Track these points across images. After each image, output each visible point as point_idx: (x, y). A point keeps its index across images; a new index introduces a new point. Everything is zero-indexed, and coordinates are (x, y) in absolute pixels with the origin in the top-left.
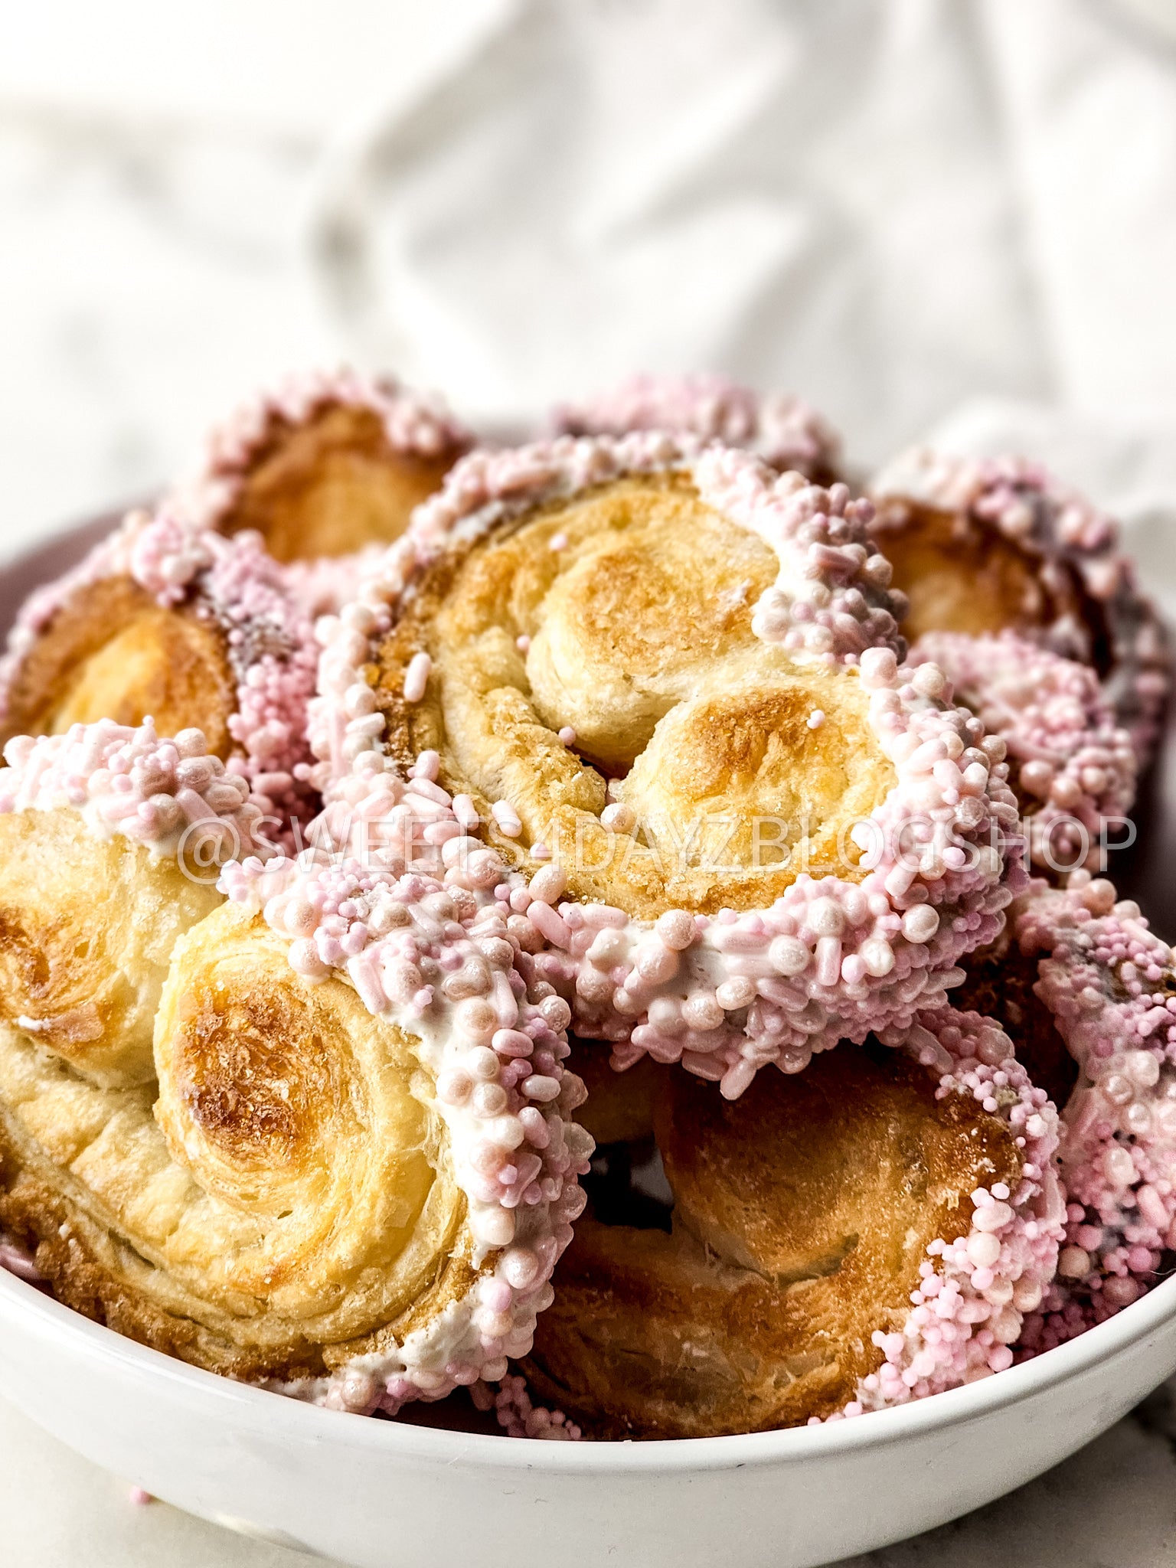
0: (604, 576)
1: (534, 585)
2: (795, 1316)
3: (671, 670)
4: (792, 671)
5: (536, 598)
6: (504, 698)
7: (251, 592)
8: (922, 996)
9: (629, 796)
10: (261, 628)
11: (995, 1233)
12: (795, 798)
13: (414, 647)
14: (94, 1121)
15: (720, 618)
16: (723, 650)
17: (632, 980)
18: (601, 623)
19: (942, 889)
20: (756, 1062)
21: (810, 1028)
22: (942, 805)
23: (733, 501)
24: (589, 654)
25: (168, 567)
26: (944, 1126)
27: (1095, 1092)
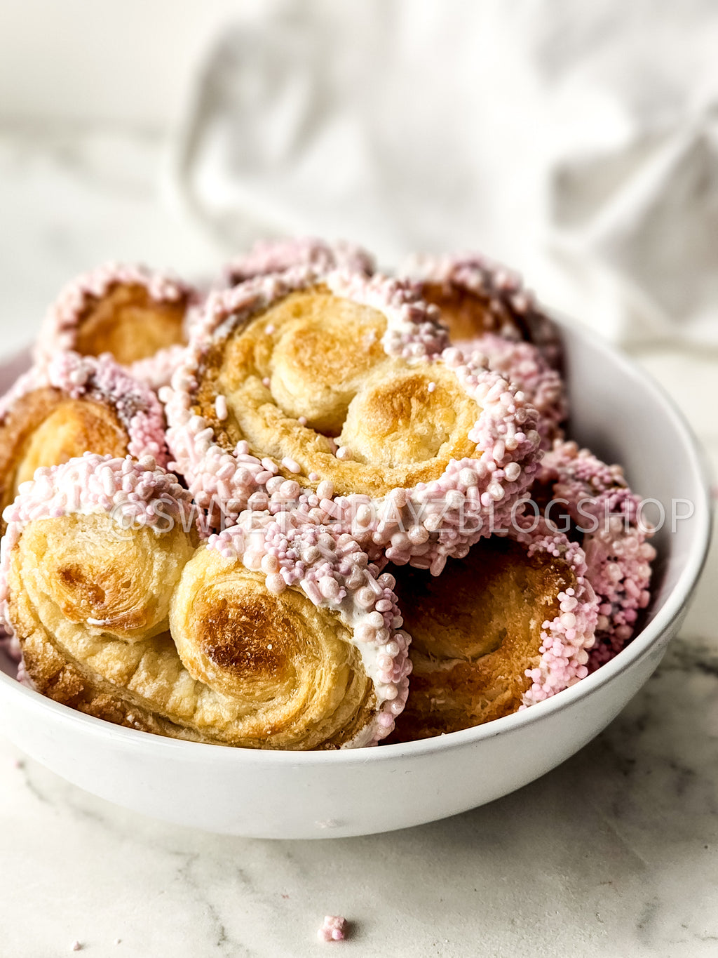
0: (300, 341)
1: (265, 352)
3: (348, 379)
4: (410, 368)
5: (268, 358)
6: (267, 409)
7: (119, 382)
9: (346, 443)
10: (131, 398)
11: (571, 612)
12: (433, 426)
13: (214, 394)
14: (134, 661)
15: (366, 349)
16: (372, 365)
18: (307, 363)
19: (518, 453)
20: (446, 556)
22: (509, 414)
23: (352, 293)
24: (305, 379)
25: (74, 377)
27: (595, 541)
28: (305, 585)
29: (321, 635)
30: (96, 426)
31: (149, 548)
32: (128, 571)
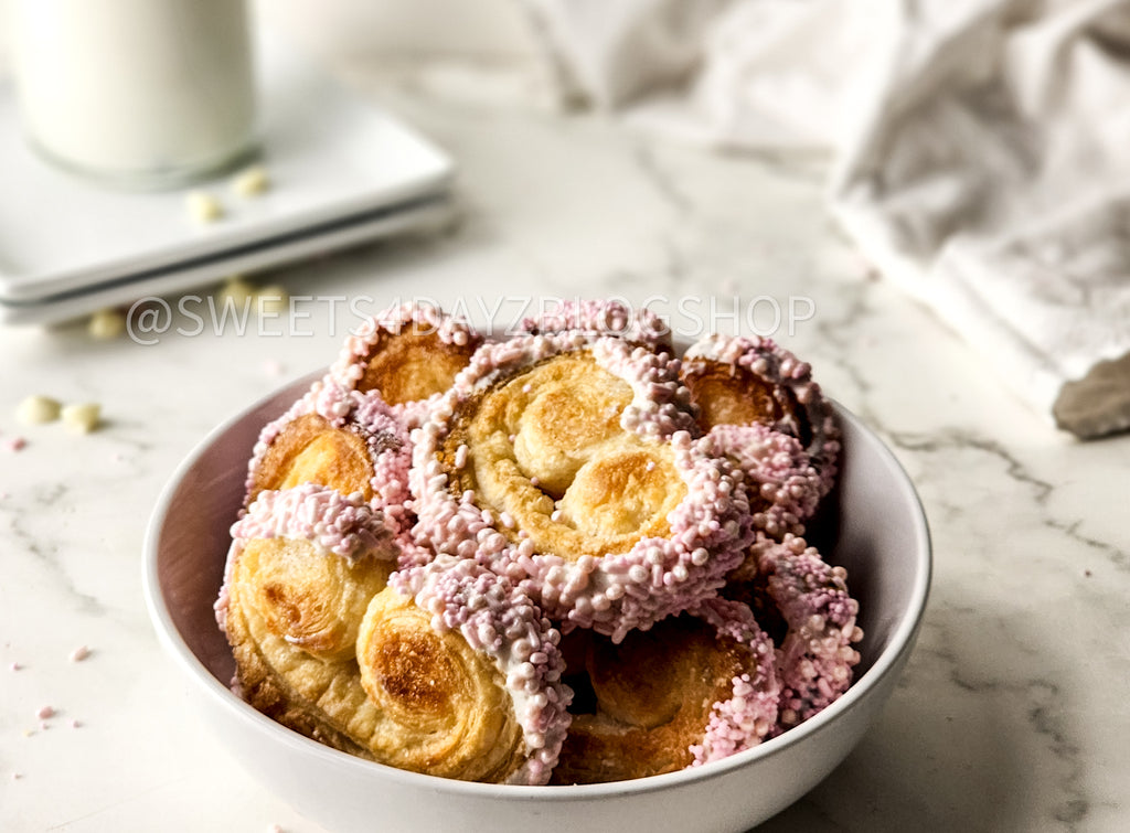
0: (550, 404)
1: (517, 410)
2: (654, 742)
3: (583, 447)
4: (641, 445)
5: (517, 416)
6: (504, 465)
7: (377, 419)
8: (703, 592)
9: (565, 507)
10: (383, 435)
11: (744, 697)
12: (642, 504)
13: (459, 442)
14: (325, 681)
15: (605, 421)
16: (607, 437)
17: (567, 589)
19: (710, 541)
20: (628, 626)
21: (650, 608)
22: (708, 502)
24: (544, 441)
25: (336, 408)
26: (719, 651)
27: (795, 636)
28: (464, 629)
29: (476, 677)
30: (348, 457)
31: (341, 577)
32: (321, 596)
